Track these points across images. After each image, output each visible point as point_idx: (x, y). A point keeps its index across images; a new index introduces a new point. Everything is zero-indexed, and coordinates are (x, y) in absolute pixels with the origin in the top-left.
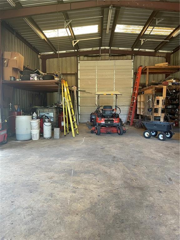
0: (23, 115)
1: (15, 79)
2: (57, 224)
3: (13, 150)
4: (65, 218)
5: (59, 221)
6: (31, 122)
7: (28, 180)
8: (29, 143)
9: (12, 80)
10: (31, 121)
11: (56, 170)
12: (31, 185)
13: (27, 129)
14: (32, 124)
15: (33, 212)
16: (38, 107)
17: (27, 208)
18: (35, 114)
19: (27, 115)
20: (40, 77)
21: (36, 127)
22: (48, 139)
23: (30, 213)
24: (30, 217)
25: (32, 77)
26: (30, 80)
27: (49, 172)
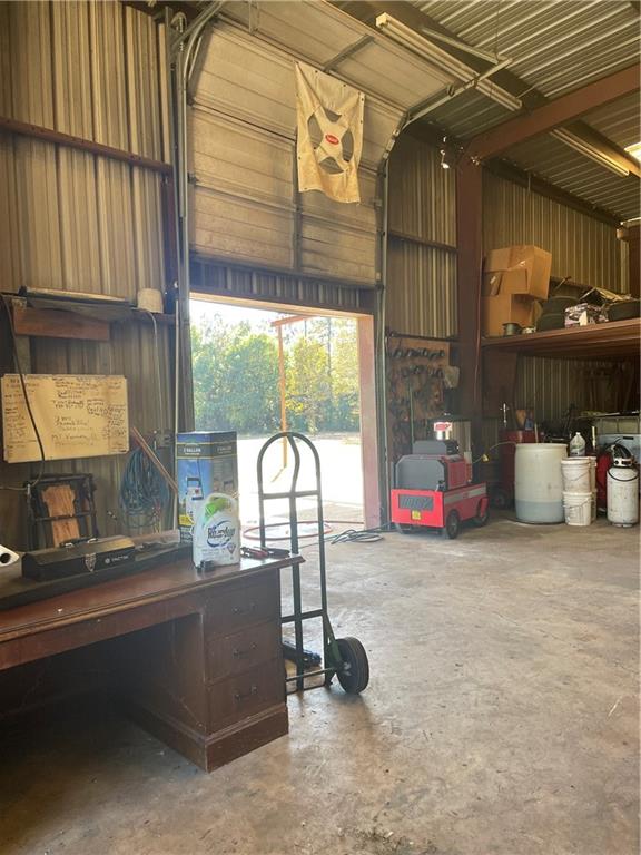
0: (540, 442)
1: (518, 329)
2: (555, 744)
3: (499, 544)
4: (581, 739)
5: (563, 740)
6: (562, 465)
7: (514, 629)
8: (555, 531)
9: (510, 333)
10: (564, 462)
11: (609, 621)
12: (518, 642)
13: (549, 487)
14: (566, 472)
15: (500, 700)
16: (600, 414)
17: (488, 688)
18: (578, 440)
19: (554, 442)
20: (600, 313)
21: (580, 481)
22: (622, 527)
23: (491, 699)
24: (490, 708)
25: (570, 318)
26: (563, 326)
27: (586, 622)
